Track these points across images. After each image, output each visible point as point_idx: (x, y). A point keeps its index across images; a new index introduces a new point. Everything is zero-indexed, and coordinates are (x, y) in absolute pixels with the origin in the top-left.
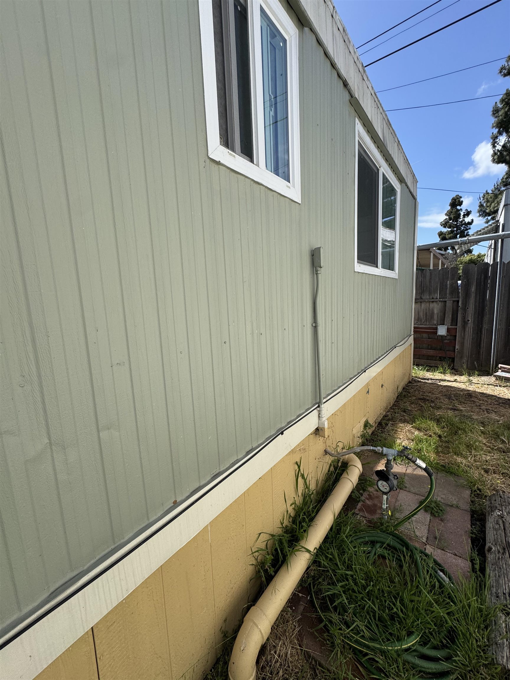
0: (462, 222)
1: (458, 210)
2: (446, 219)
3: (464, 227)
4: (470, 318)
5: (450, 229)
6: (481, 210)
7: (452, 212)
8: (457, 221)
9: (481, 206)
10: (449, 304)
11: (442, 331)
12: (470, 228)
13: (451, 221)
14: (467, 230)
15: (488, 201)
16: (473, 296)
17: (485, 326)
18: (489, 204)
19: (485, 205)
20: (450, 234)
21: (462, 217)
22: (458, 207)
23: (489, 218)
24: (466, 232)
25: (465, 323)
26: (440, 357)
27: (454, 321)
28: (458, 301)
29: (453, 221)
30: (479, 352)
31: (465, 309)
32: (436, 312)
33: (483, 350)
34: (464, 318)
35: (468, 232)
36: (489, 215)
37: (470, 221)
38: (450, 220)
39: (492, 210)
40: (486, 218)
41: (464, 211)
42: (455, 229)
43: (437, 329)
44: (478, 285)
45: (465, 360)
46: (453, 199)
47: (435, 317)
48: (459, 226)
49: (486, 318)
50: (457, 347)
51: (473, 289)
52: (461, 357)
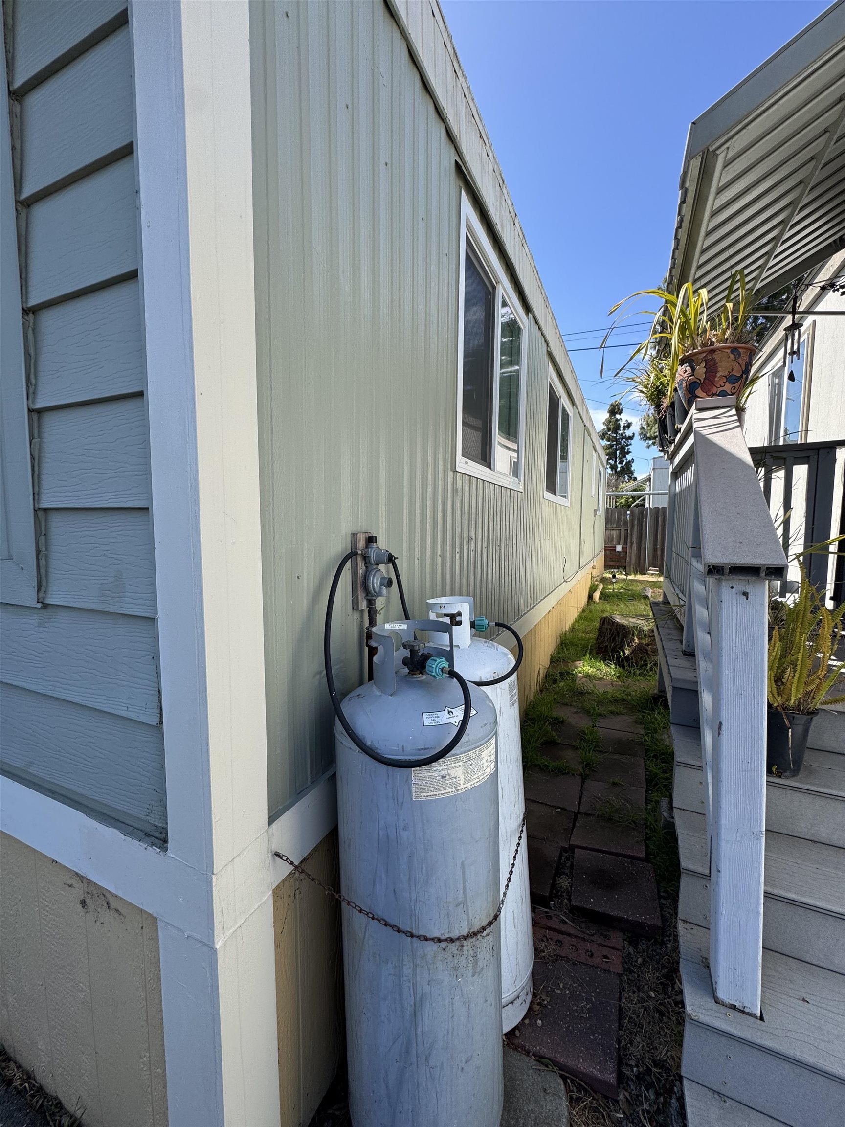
0: (622, 434)
1: (617, 420)
2: (604, 429)
3: (624, 442)
4: (635, 540)
5: (609, 443)
6: (642, 433)
7: (610, 422)
8: (616, 433)
9: (642, 428)
10: (623, 531)
11: (619, 548)
12: (631, 444)
13: (610, 433)
14: (627, 445)
15: (648, 425)
16: (636, 527)
17: (643, 546)
18: (649, 428)
19: (645, 427)
20: (609, 448)
21: (622, 429)
22: (618, 416)
23: (651, 442)
24: (627, 448)
25: (632, 543)
26: (618, 566)
27: (626, 543)
28: (628, 530)
29: (612, 433)
30: (639, 562)
31: (631, 535)
32: (615, 536)
33: (642, 561)
34: (631, 540)
35: (629, 449)
36: (650, 439)
37: (631, 435)
38: (609, 431)
39: (653, 435)
40: (647, 441)
41: (624, 421)
42: (615, 443)
43: (615, 547)
44: (638, 520)
45: (632, 566)
46: (612, 405)
47: (615, 540)
48: (619, 439)
49: (643, 542)
50: (627, 559)
51: (636, 523)
52: (630, 566)
